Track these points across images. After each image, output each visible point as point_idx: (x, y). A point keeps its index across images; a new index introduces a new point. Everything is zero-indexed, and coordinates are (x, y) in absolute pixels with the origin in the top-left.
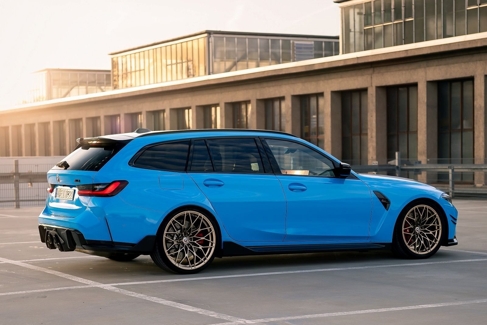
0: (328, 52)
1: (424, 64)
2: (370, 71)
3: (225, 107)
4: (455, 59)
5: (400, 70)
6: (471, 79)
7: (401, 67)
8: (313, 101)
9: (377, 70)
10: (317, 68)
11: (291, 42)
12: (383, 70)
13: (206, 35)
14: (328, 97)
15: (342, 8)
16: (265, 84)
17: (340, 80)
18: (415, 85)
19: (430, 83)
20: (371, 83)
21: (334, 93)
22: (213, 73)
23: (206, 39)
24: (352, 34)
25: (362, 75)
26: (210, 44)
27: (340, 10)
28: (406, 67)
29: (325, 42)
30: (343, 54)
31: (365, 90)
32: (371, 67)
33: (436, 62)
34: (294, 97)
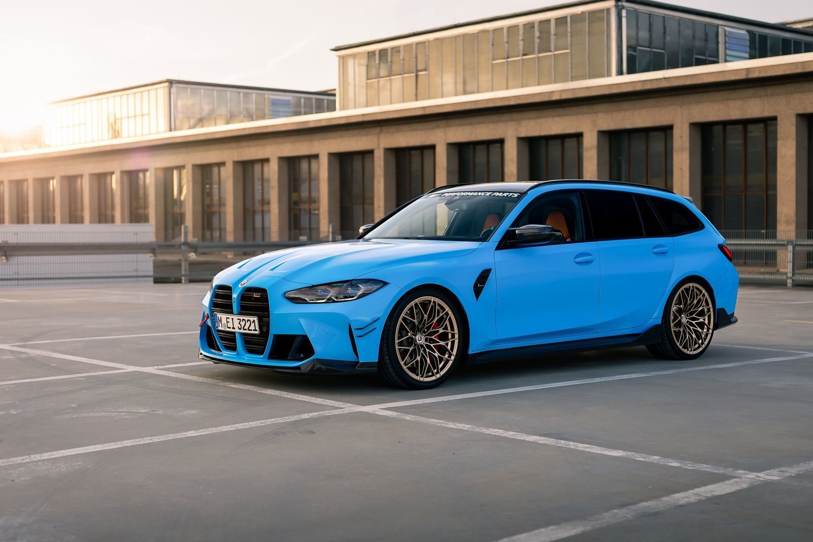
0: (307, 110)
1: (443, 123)
2: (377, 130)
3: (193, 169)
4: (481, 119)
5: (413, 130)
6: (501, 142)
7: (414, 126)
8: (304, 165)
9: (385, 129)
10: (312, 125)
11: (266, 96)
12: (393, 129)
13: (167, 84)
14: (324, 160)
15: (340, 57)
16: (244, 144)
17: (339, 140)
18: (433, 147)
19: (451, 145)
20: (379, 144)
21: (331, 155)
22: (175, 129)
23: (167, 90)
24: (351, 89)
25: (367, 135)
26: (172, 95)
27: (337, 59)
28: (421, 126)
29: (305, 98)
30: (340, 110)
31: (371, 152)
32: (378, 126)
33: (458, 121)
34: (281, 159)
